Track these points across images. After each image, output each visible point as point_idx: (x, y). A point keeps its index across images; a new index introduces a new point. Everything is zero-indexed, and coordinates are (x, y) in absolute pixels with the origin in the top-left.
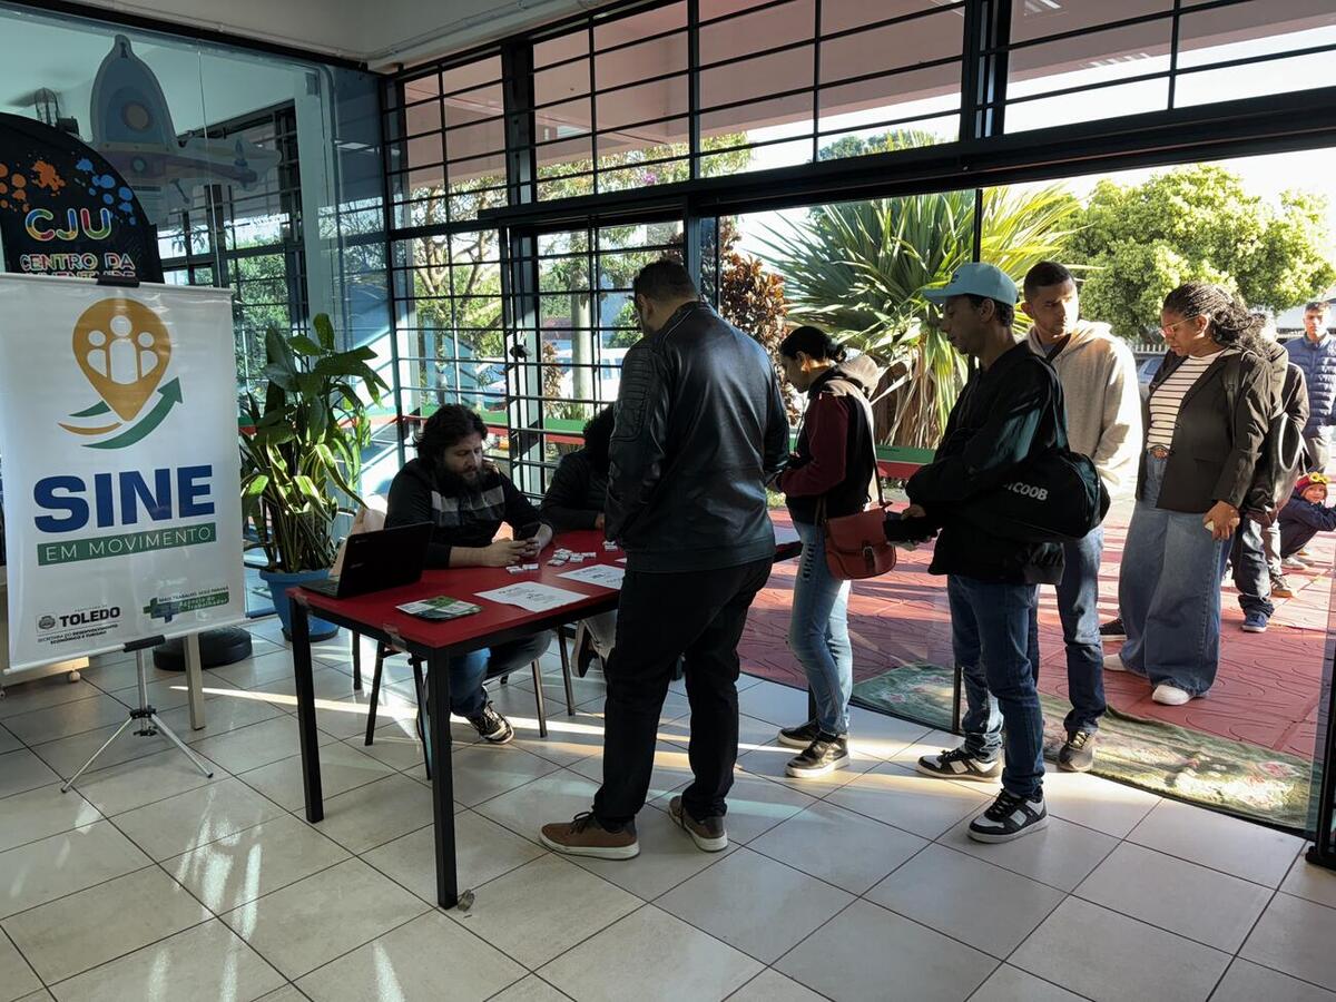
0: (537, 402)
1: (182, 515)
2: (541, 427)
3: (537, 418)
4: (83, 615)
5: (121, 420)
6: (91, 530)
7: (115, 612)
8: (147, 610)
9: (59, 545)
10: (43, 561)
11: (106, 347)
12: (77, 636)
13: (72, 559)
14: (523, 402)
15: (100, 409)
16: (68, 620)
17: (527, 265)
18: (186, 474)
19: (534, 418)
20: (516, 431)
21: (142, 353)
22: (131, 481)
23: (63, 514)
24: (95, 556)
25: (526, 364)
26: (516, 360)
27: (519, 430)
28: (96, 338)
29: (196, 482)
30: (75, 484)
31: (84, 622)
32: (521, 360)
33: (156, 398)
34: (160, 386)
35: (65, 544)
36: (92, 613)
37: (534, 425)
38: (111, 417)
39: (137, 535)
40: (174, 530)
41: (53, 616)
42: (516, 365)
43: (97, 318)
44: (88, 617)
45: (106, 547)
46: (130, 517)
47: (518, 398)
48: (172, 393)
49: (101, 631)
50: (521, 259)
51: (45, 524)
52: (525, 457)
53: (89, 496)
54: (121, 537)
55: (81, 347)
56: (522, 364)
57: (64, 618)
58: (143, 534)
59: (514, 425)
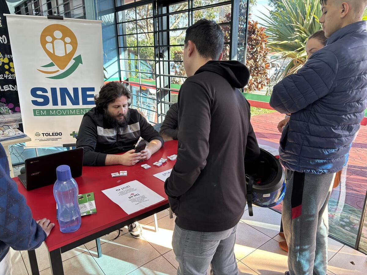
0: (168, 77)
1: (83, 104)
2: (169, 88)
3: (168, 84)
4: (49, 133)
5: (59, 69)
6: (50, 106)
7: (60, 134)
8: (71, 135)
9: (40, 110)
10: (35, 115)
11: (52, 42)
12: (48, 140)
13: (44, 115)
14: (162, 77)
15: (51, 65)
16: (45, 135)
17: (165, 18)
18: (84, 90)
19: (167, 84)
20: (159, 89)
21: (66, 45)
22: (64, 91)
23: (41, 100)
24: (52, 115)
25: (163, 61)
26: (159, 59)
27: (160, 89)
28: (49, 39)
29: (88, 93)
30: (44, 90)
31: (50, 136)
32: (161, 59)
33: (72, 62)
34: (74, 57)
35: (42, 110)
36: (52, 133)
37: (167, 87)
38: (55, 68)
39: (67, 109)
40: (80, 109)
41: (40, 133)
42: (159, 61)
43: (48, 31)
44: (51, 134)
45: (56, 113)
46: (64, 103)
47: (160, 75)
48: (79, 60)
49: (56, 139)
50: (162, 15)
51: (35, 103)
52: (163, 100)
53: (49, 95)
54: (61, 110)
55: (44, 42)
56: (161, 61)
57: (43, 134)
58: (69, 110)
59: (158, 86)
